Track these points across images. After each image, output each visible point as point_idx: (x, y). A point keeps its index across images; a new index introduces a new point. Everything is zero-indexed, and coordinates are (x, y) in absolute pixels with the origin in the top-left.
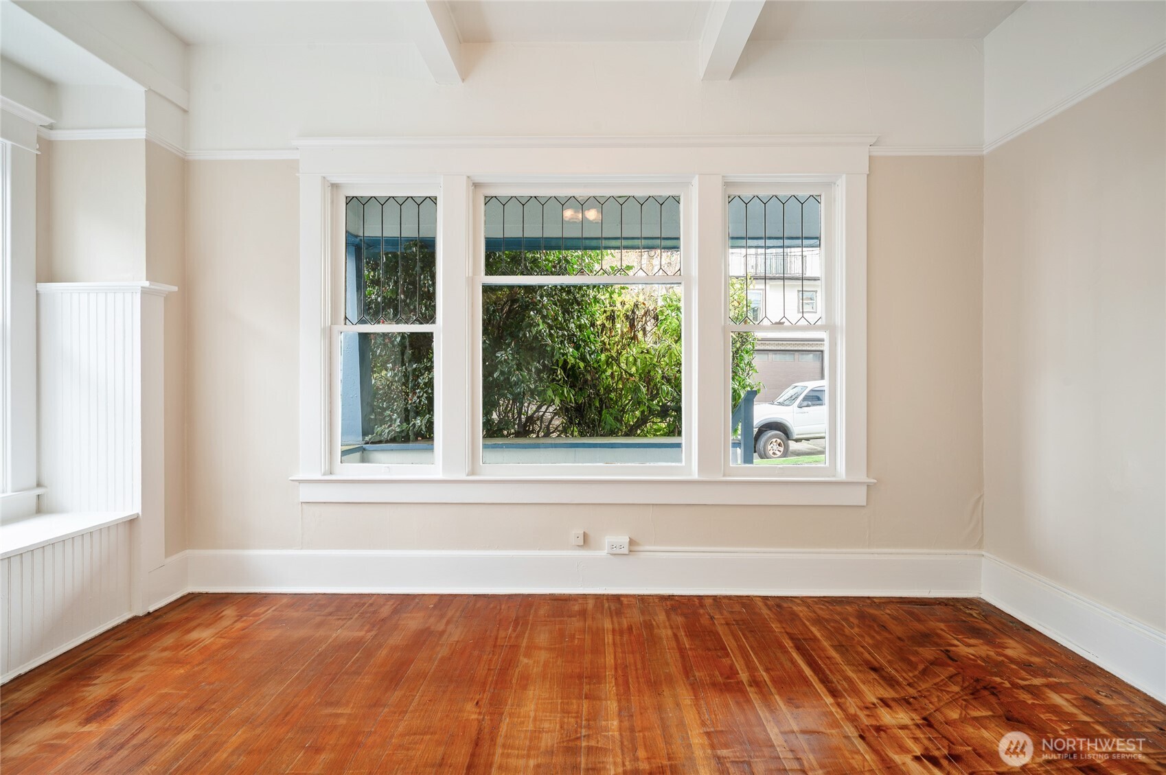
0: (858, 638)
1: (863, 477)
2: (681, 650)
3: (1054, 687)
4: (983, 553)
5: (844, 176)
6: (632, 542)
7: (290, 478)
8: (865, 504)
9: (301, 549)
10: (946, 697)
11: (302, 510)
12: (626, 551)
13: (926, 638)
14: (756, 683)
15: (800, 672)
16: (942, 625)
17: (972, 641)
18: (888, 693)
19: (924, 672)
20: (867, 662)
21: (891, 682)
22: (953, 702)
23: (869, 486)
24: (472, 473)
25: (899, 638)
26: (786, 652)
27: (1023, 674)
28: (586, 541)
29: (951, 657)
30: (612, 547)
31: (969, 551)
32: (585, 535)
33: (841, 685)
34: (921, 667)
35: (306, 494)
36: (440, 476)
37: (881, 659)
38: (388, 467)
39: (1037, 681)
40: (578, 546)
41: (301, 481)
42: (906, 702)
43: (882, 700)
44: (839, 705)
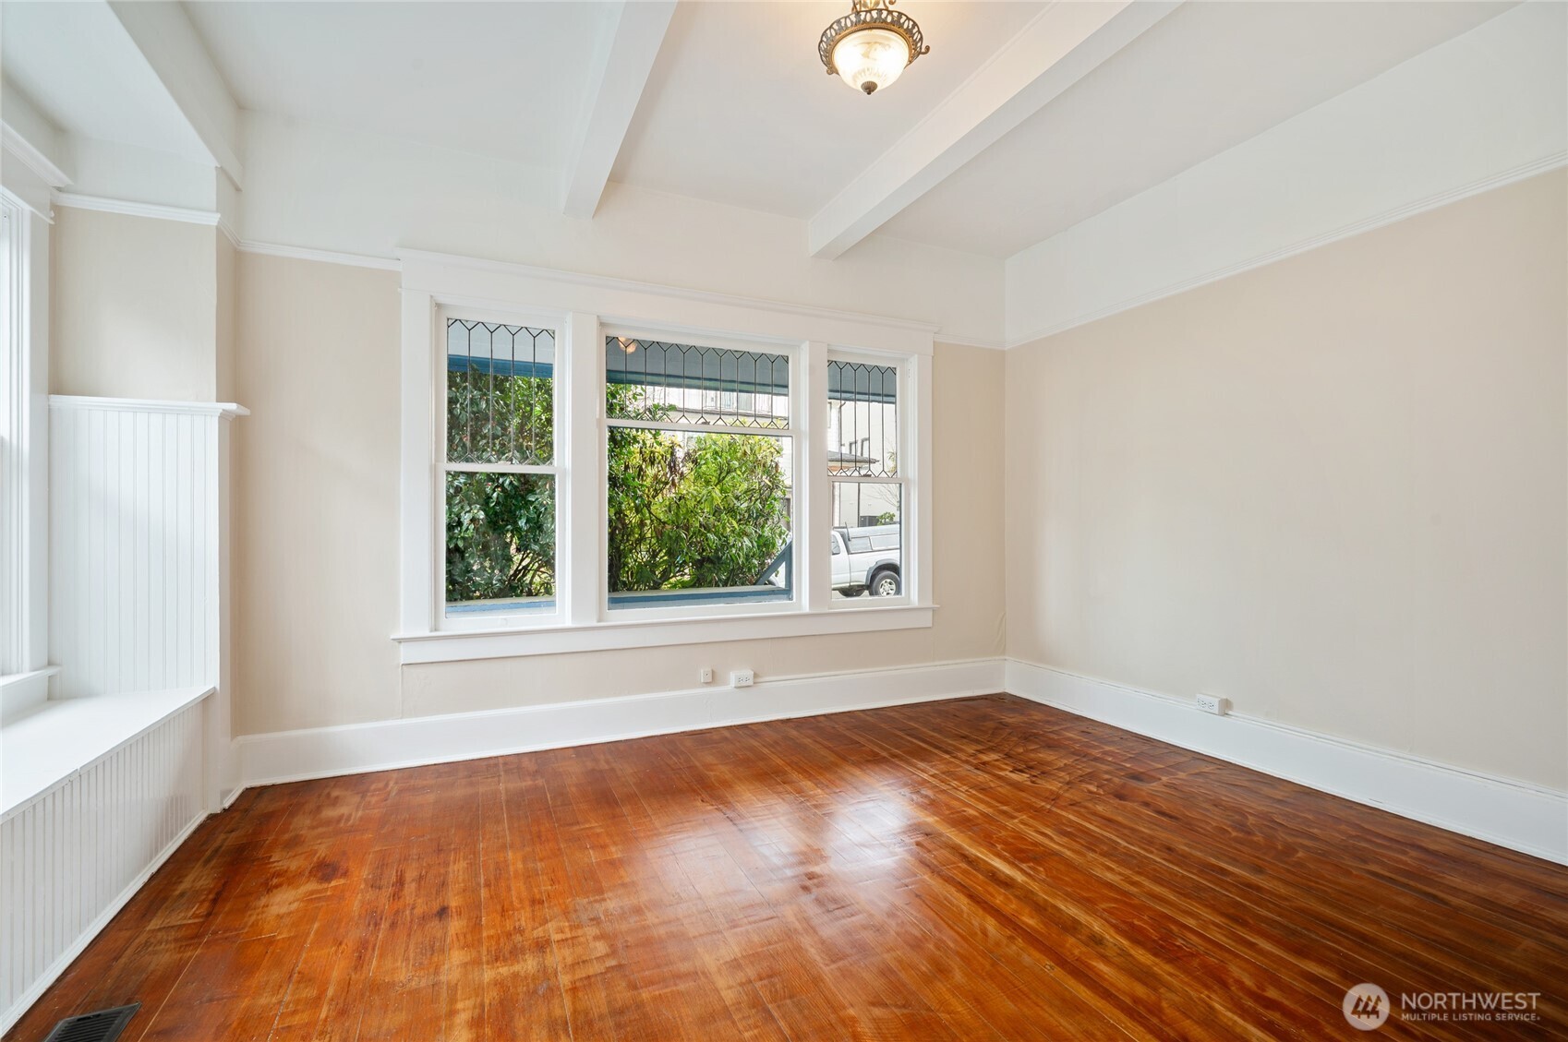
0: (943, 724)
1: (929, 604)
2: (829, 748)
3: (1065, 729)
4: (1007, 658)
5: (916, 356)
6: (756, 675)
7: (392, 637)
8: (931, 625)
9: (401, 718)
10: (1012, 744)
11: (402, 673)
12: (750, 683)
13: (985, 717)
14: (895, 756)
15: (920, 746)
16: (990, 710)
17: (1011, 715)
18: (980, 747)
19: (993, 734)
20: (957, 735)
21: (977, 742)
22: (1017, 745)
23: (934, 610)
24: (599, 621)
25: (969, 721)
26: (902, 738)
27: (1047, 726)
28: (714, 679)
29: (1006, 725)
30: (739, 680)
31: (997, 658)
32: (713, 672)
33: (950, 749)
34: (990, 732)
35: (406, 654)
36: (569, 623)
37: (965, 732)
38: (505, 619)
39: (1056, 728)
40: (707, 683)
41: (400, 641)
42: (991, 749)
43: (977, 751)
44: (954, 757)
